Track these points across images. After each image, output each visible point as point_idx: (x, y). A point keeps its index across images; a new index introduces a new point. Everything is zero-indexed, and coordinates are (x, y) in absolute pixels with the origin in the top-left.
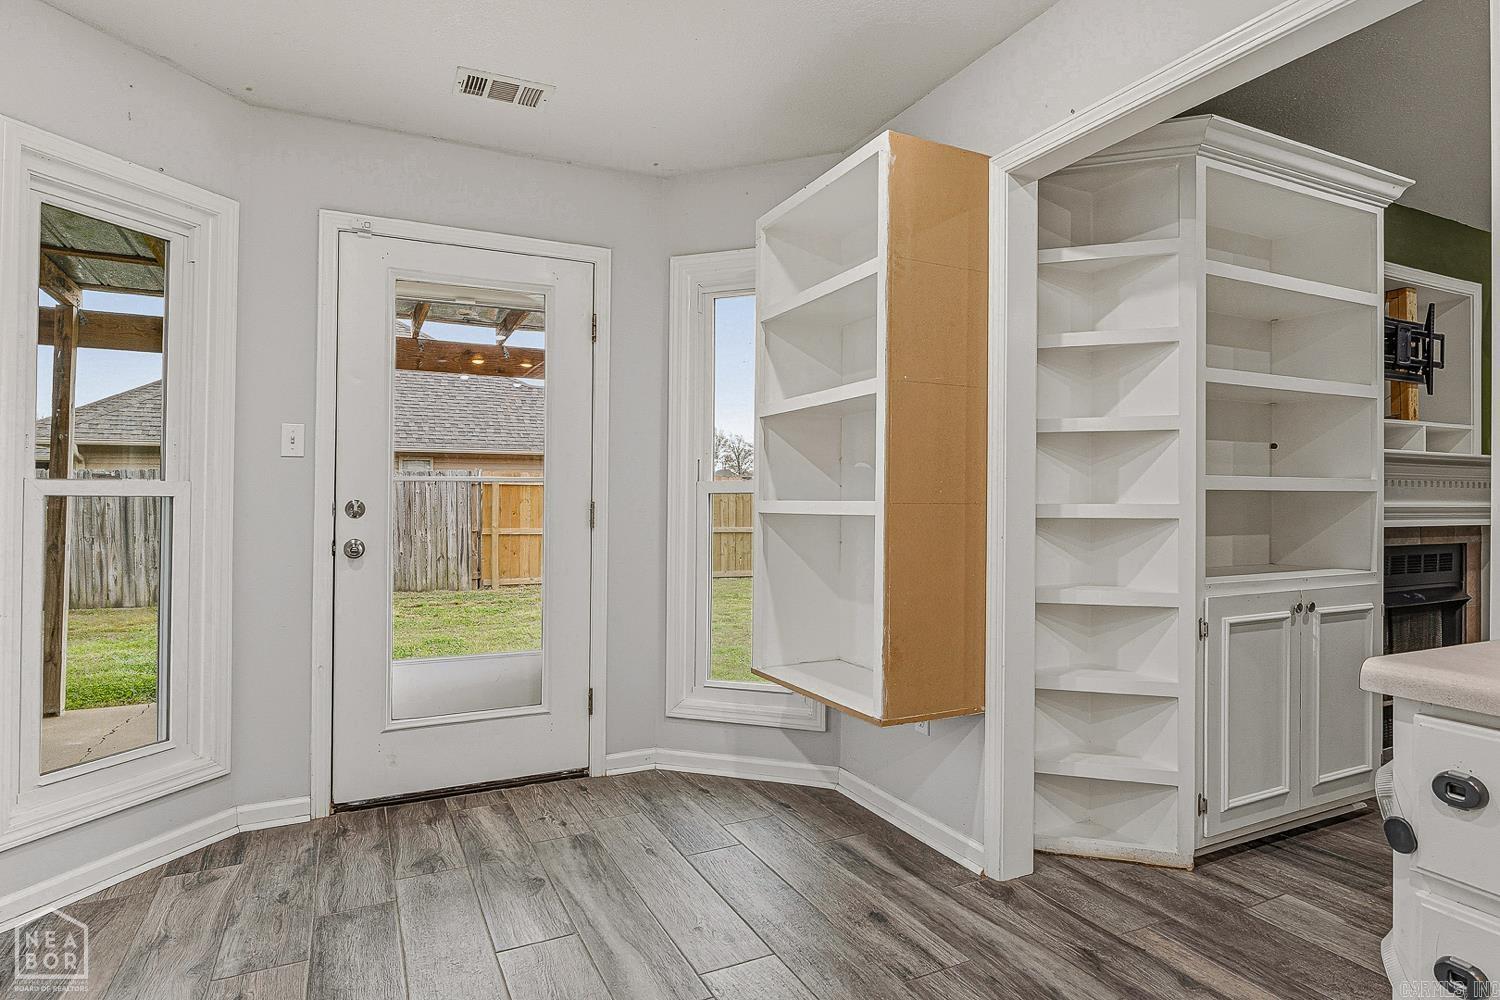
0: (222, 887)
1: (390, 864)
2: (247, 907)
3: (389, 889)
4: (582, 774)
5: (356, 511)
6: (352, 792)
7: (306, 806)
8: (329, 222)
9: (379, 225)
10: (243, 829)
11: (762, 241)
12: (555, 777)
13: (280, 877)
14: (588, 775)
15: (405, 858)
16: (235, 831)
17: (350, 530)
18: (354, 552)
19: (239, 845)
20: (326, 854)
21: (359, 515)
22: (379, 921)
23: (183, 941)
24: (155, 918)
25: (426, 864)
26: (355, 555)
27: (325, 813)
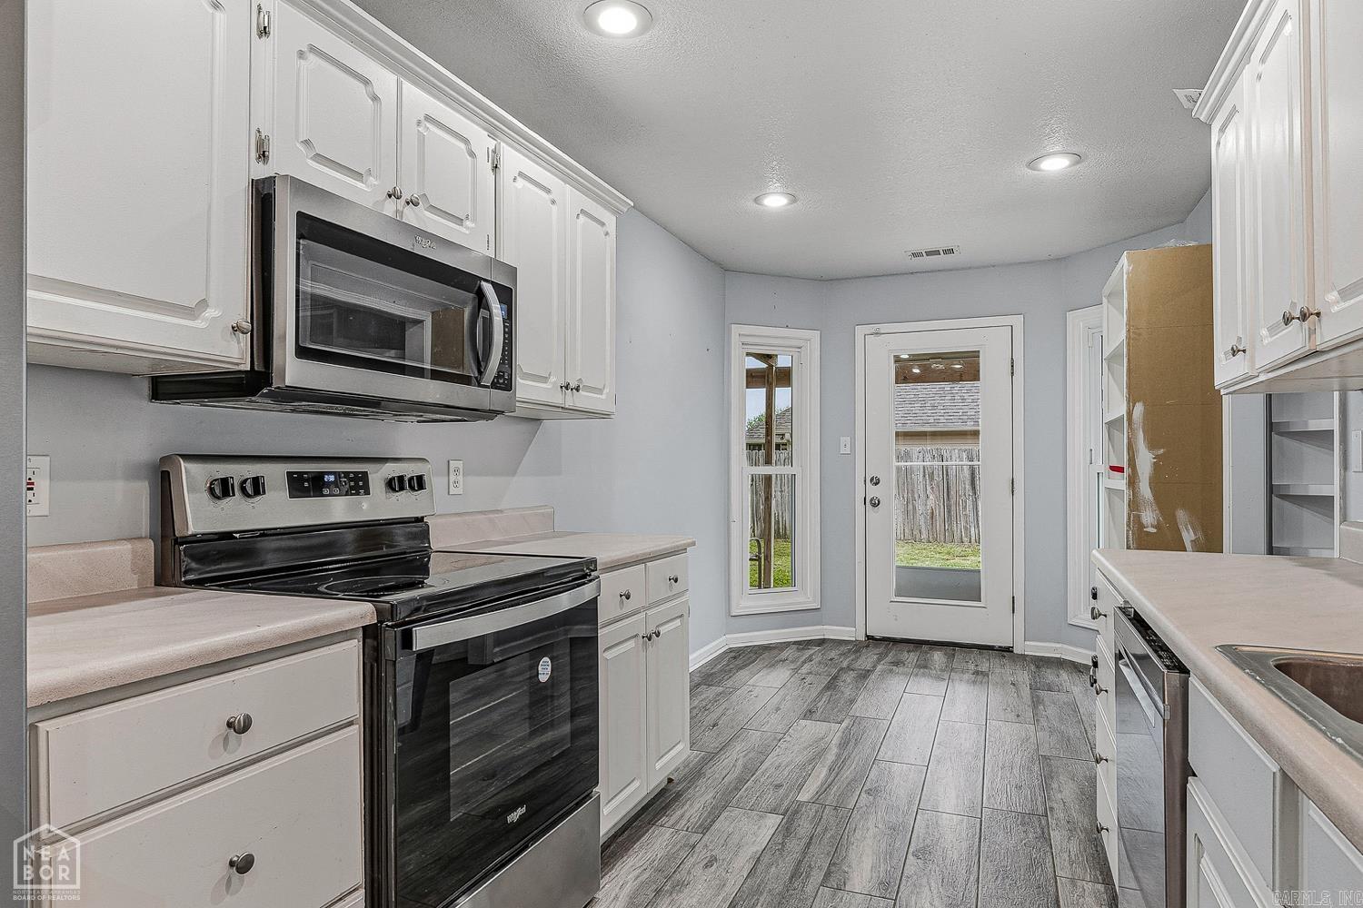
0: (811, 652)
1: (879, 660)
2: (817, 659)
3: (874, 667)
4: (1008, 650)
5: (876, 482)
6: (877, 632)
7: (853, 633)
8: (860, 331)
9: (884, 328)
10: (826, 637)
11: (1105, 300)
12: (991, 648)
13: (833, 654)
14: (1012, 652)
15: (889, 659)
16: (822, 637)
17: (873, 492)
18: (876, 504)
19: (822, 642)
20: (856, 652)
21: (876, 484)
22: (865, 675)
23: (792, 662)
24: (784, 654)
25: (897, 663)
26: (875, 505)
27: (862, 638)
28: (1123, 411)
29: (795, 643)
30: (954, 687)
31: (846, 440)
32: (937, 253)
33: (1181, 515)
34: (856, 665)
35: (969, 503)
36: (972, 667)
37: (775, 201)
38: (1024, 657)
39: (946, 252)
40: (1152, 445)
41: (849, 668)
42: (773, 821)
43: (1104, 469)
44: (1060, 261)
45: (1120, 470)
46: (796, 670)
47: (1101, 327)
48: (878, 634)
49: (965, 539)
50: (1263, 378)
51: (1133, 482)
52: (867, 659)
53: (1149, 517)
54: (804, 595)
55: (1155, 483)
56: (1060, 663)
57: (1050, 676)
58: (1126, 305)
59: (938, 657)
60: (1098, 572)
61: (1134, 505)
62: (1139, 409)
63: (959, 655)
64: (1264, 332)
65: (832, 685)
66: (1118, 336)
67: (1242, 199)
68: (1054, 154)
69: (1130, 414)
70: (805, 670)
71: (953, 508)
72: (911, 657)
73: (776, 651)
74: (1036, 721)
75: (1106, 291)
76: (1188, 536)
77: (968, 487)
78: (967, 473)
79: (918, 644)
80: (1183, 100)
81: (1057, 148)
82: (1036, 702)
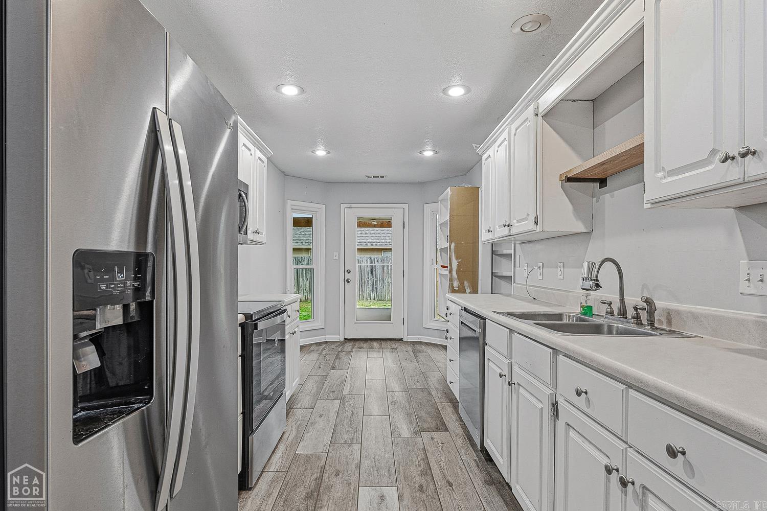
0: (323, 346)
1: (353, 347)
2: (327, 349)
3: (352, 350)
4: (401, 340)
5: (349, 272)
7: (339, 338)
8: (343, 206)
9: (353, 205)
10: (327, 340)
11: (439, 202)
12: (394, 339)
13: (333, 346)
14: (403, 340)
15: (356, 346)
16: (325, 341)
17: (348, 276)
19: (326, 343)
20: (342, 345)
21: (349, 273)
22: (350, 352)
23: (317, 351)
24: (312, 348)
25: (360, 348)
26: (348, 282)
27: (343, 340)
28: (448, 245)
29: (314, 344)
30: (385, 355)
31: (336, 254)
32: (378, 177)
33: (466, 283)
34: (344, 350)
35: (370, 282)
36: (389, 347)
37: (321, 153)
38: (407, 342)
39: (381, 177)
40: (457, 258)
41: (342, 351)
42: (337, 402)
43: (438, 266)
44: (422, 184)
45: (447, 267)
46: (320, 354)
47: (438, 211)
48: (349, 337)
49: (368, 298)
50: (496, 240)
51: (451, 272)
52: (348, 346)
53: (456, 284)
54: (318, 323)
55: (458, 272)
56: (421, 343)
57: (418, 347)
58: (449, 207)
59: (375, 344)
60: (449, 301)
61: (451, 280)
62: (453, 245)
63: (384, 344)
64: (497, 227)
65: (337, 357)
66: (444, 216)
67: (492, 187)
68: (429, 150)
69: (450, 246)
70: (324, 353)
71: (363, 284)
72: (366, 345)
73: (308, 348)
74: (418, 362)
75: (440, 198)
76: (468, 290)
77: (370, 275)
78: (369, 268)
79: (366, 340)
80: (474, 147)
81: (430, 149)
82: (416, 357)
